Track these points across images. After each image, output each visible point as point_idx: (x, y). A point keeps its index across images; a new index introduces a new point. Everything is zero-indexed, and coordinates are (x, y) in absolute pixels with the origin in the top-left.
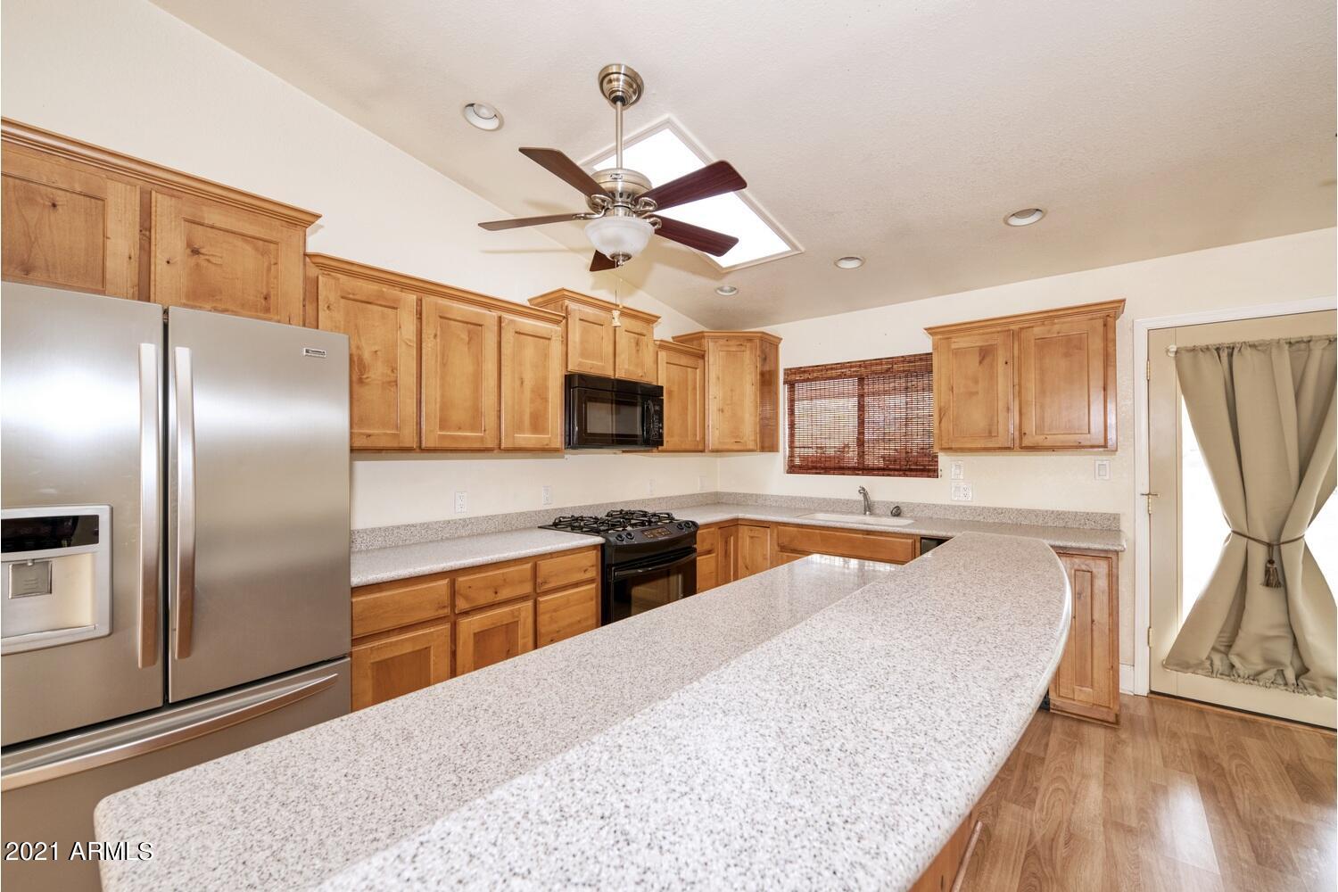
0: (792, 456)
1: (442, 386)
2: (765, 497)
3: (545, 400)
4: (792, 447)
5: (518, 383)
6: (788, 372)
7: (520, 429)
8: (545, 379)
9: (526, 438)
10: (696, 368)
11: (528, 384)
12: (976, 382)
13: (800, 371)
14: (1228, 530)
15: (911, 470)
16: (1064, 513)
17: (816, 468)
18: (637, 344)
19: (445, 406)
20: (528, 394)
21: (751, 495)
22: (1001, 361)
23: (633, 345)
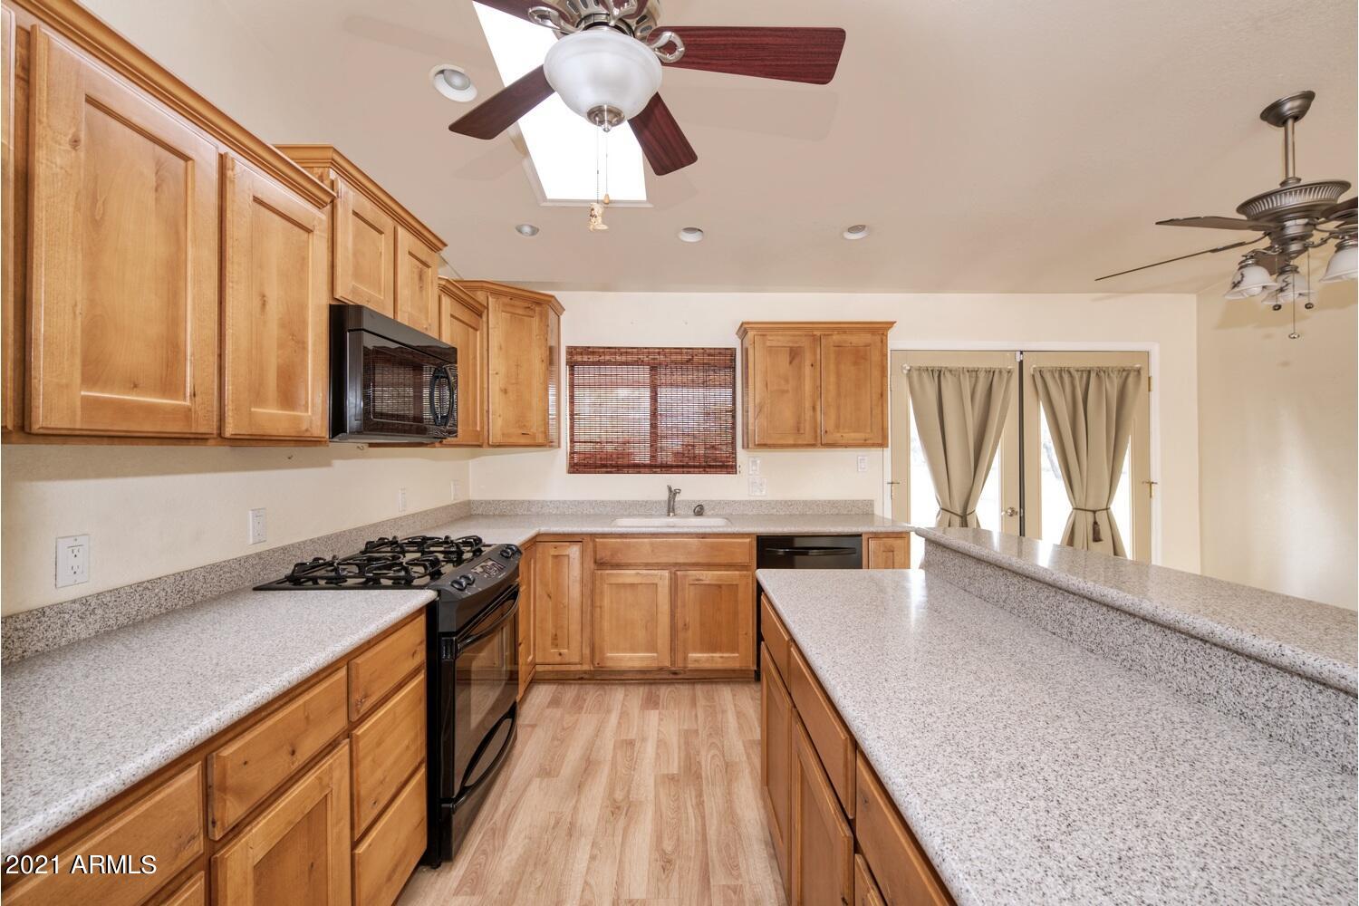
0: (572, 453)
1: (92, 275)
2: (543, 504)
3: (302, 345)
4: (572, 441)
5: (257, 302)
6: (572, 351)
7: (258, 397)
8: (303, 307)
9: (271, 416)
10: (476, 330)
11: (274, 309)
12: (787, 381)
13: (587, 351)
14: (938, 508)
15: (710, 467)
16: (837, 502)
17: (605, 466)
18: (421, 278)
19: (95, 329)
20: (273, 331)
21: (522, 502)
22: (808, 363)
23: (416, 277)
